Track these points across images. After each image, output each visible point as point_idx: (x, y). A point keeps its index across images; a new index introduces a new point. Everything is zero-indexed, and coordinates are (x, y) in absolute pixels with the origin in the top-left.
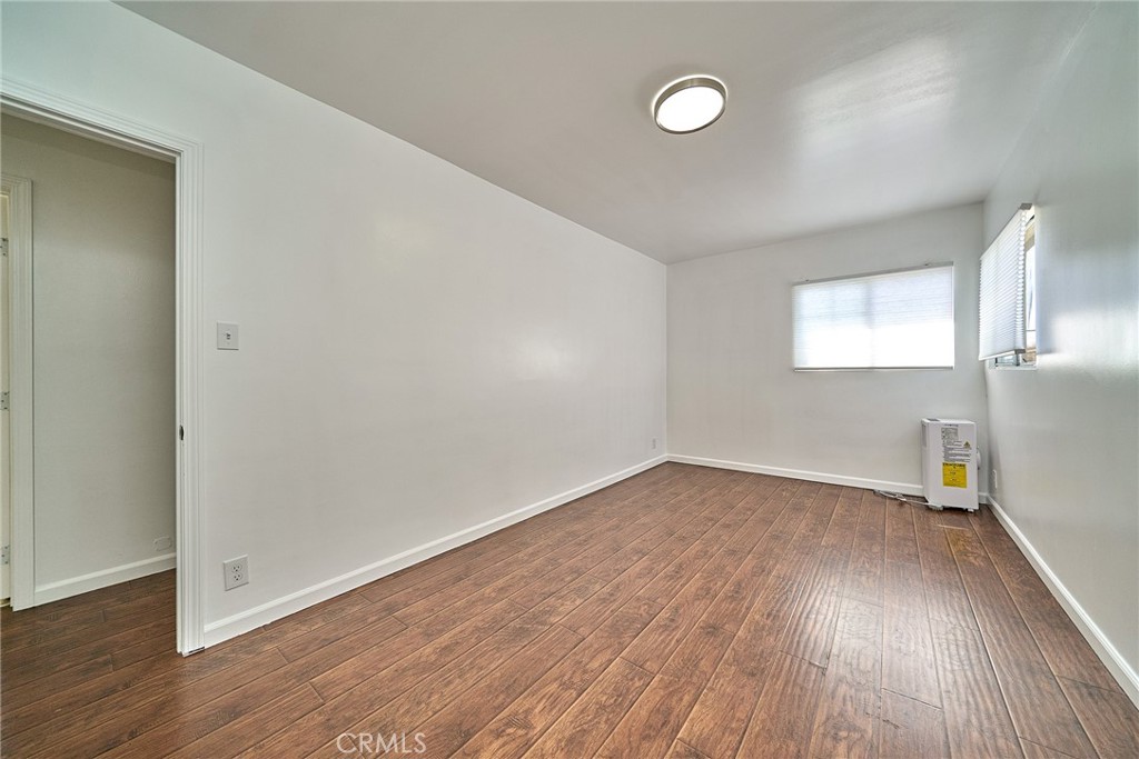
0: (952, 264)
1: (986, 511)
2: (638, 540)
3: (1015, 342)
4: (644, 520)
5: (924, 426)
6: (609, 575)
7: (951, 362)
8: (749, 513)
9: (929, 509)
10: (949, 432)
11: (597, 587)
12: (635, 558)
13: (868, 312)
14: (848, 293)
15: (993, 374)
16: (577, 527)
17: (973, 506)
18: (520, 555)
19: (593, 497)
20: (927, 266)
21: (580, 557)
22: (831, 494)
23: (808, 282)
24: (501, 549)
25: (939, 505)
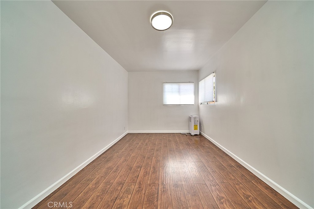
0: (194, 83)
1: (200, 134)
2: (136, 163)
3: (212, 100)
4: (133, 155)
5: (190, 118)
6: (134, 180)
7: (193, 104)
8: (160, 145)
9: (191, 135)
10: (195, 118)
11: (133, 187)
12: (139, 170)
13: (179, 92)
14: (175, 86)
15: (201, 106)
16: (110, 164)
17: (198, 134)
18: (90, 186)
19: (109, 151)
20: (190, 82)
21: (118, 177)
22: (173, 136)
23: (167, 83)
24: (77, 187)
25: (194, 135)
